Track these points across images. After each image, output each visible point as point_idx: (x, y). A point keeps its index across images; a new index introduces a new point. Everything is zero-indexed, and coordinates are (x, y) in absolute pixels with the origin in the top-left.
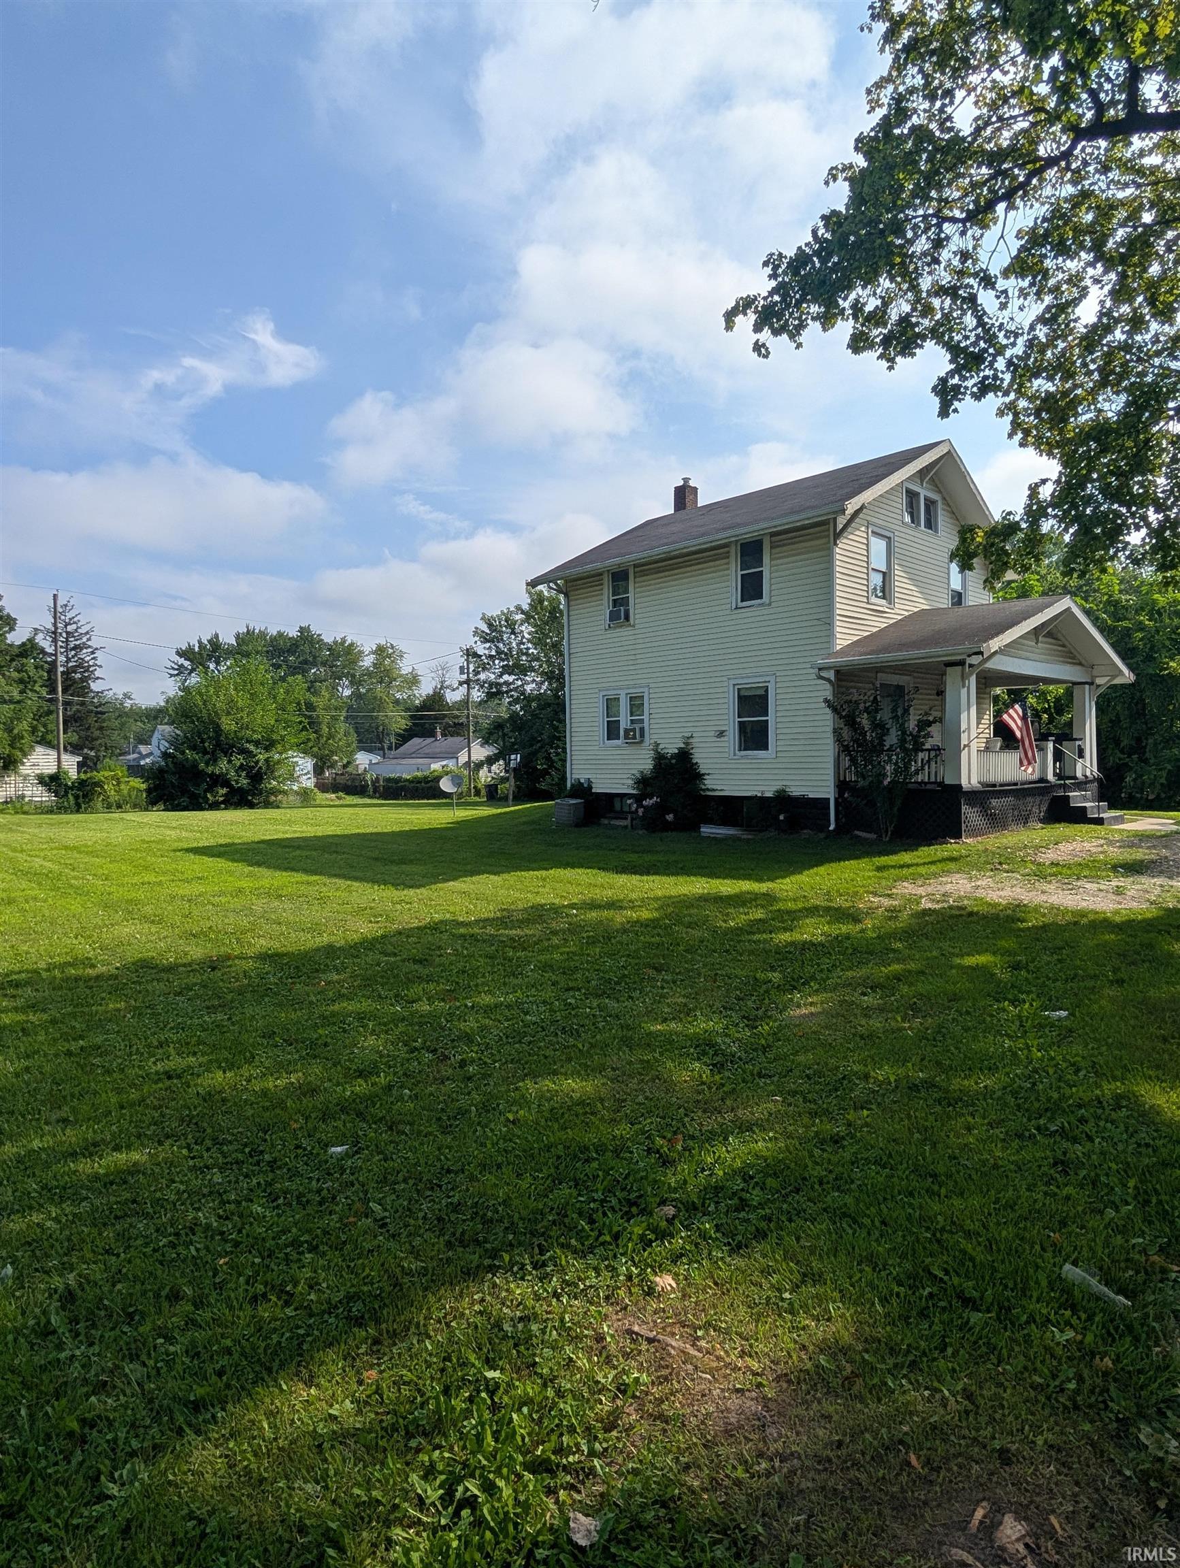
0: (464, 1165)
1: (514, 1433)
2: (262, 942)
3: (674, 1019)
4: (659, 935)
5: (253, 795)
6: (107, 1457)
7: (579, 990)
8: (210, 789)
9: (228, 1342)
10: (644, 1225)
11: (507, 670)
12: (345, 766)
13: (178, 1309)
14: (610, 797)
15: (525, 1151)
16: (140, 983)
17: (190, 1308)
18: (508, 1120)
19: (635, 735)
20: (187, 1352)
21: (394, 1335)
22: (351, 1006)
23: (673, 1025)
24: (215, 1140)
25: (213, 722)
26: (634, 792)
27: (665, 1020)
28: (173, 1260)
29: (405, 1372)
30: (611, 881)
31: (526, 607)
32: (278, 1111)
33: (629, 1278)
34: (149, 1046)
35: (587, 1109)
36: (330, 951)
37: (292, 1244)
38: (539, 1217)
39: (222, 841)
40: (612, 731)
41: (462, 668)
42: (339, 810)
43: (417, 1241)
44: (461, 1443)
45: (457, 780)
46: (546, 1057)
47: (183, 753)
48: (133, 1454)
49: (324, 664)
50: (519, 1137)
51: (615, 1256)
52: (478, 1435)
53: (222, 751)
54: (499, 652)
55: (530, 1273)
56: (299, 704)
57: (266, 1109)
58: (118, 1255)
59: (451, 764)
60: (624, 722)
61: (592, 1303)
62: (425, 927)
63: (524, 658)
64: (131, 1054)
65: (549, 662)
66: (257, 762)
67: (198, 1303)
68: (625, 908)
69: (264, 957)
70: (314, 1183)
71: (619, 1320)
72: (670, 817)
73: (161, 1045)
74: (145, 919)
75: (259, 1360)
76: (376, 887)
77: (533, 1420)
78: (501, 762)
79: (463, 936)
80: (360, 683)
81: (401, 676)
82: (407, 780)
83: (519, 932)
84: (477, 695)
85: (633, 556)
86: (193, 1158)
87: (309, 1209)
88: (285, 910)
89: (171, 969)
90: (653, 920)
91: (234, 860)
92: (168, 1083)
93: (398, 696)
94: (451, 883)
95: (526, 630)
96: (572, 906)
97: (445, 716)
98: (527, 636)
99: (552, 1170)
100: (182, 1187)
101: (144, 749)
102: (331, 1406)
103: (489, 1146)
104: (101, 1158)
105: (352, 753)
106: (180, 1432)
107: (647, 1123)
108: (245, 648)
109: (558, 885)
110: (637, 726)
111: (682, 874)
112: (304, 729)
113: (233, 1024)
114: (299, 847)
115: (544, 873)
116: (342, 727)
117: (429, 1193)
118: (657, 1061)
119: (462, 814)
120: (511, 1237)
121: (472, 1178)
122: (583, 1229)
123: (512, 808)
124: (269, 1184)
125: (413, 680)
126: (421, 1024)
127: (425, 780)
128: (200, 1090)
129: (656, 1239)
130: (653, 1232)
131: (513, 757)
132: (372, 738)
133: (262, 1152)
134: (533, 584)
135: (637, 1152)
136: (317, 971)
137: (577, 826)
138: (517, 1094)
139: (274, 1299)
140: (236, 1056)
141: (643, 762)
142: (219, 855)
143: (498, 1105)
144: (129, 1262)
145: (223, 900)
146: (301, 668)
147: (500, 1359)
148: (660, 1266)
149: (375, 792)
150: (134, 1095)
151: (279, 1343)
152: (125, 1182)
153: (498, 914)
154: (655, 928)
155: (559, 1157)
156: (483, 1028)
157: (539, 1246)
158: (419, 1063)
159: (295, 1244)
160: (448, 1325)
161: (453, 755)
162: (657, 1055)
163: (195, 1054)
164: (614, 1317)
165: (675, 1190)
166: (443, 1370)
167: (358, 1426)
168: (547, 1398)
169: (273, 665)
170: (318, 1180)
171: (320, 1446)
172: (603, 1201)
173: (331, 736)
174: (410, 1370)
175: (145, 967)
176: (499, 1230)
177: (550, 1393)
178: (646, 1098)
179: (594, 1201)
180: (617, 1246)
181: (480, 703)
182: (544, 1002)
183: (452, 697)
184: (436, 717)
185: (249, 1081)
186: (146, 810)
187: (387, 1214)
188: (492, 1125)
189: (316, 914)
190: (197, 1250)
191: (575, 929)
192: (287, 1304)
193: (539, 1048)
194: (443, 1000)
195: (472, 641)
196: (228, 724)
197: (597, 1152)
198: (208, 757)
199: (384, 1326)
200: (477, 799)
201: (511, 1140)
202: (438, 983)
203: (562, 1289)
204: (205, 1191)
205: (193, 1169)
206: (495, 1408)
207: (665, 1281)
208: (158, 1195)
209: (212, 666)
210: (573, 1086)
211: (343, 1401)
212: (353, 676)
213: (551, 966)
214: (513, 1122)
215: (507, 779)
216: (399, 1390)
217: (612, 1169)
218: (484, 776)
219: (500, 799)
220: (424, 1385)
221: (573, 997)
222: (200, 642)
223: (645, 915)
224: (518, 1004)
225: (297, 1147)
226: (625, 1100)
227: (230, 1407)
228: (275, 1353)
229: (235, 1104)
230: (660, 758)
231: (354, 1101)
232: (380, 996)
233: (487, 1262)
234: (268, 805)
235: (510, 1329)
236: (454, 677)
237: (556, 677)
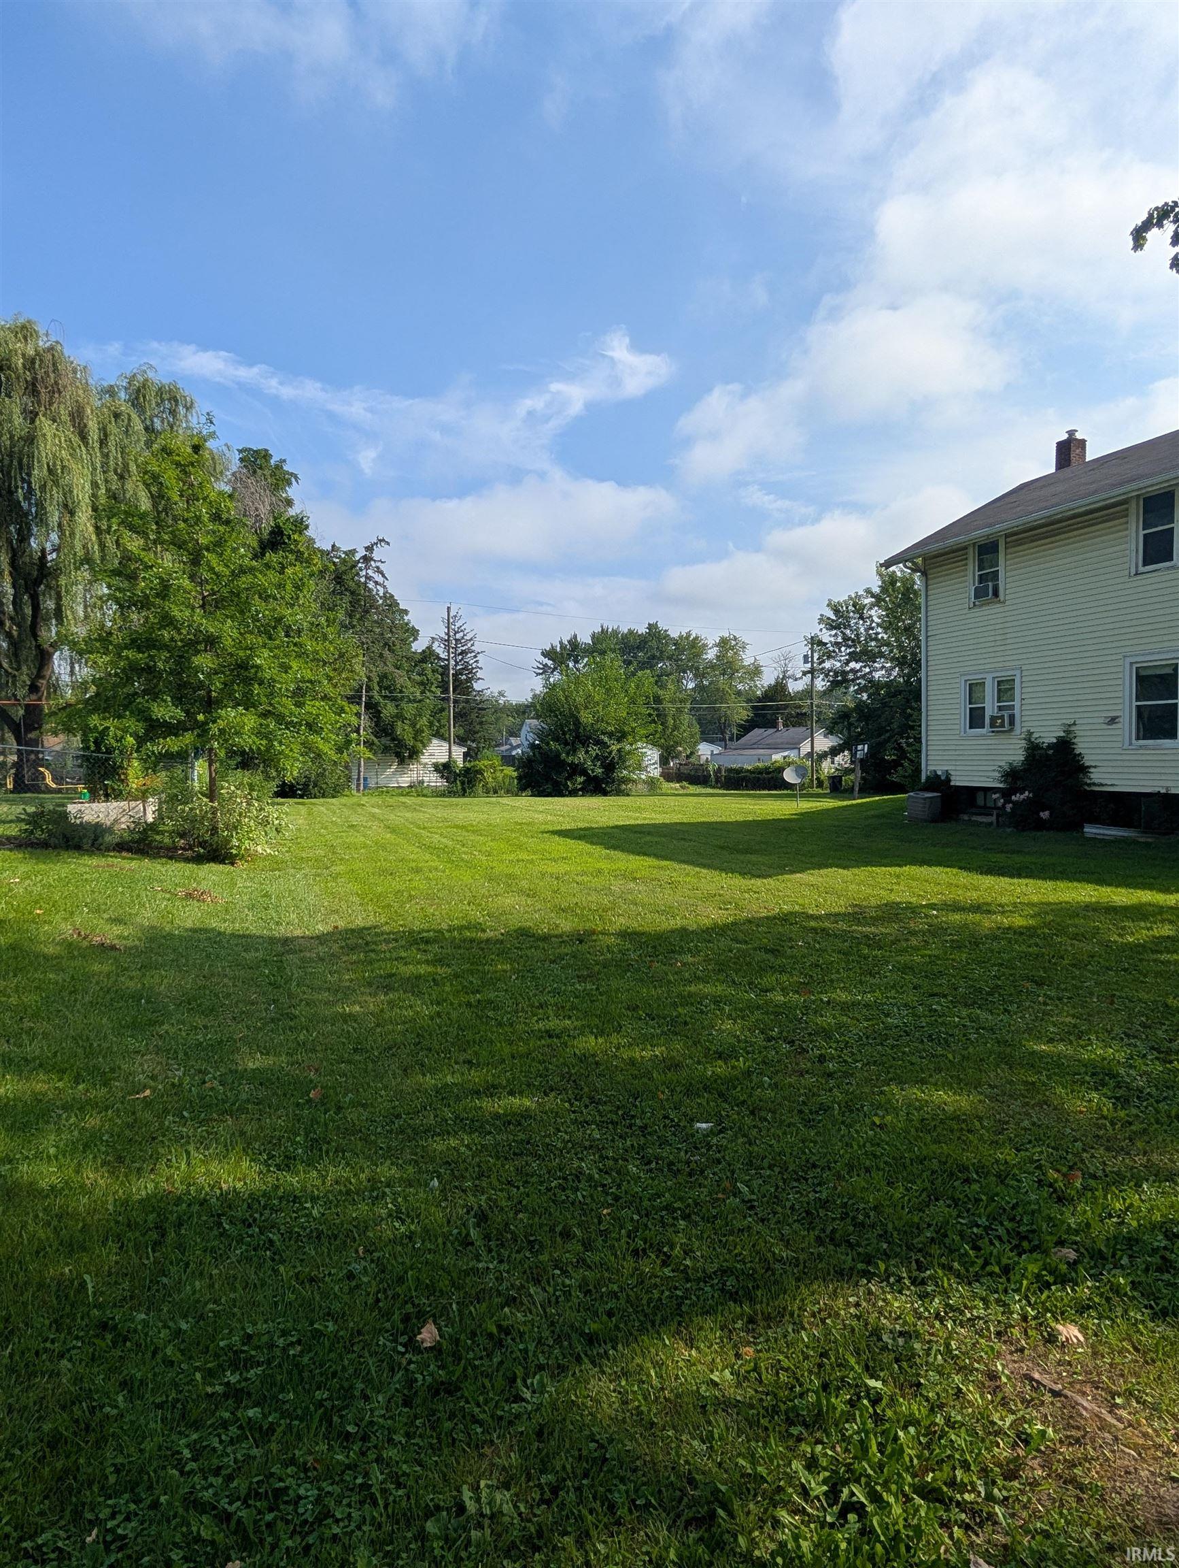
0: (829, 1161)
1: (902, 1451)
2: (622, 920)
3: (1062, 1040)
4: (1037, 945)
5: (607, 783)
6: (520, 1364)
7: (945, 996)
8: (570, 777)
9: (615, 1288)
10: (1041, 1263)
11: (853, 657)
12: (688, 757)
13: (569, 1246)
14: (972, 791)
15: (894, 1158)
16: (521, 949)
17: (580, 1248)
18: (874, 1123)
19: (1004, 723)
20: (580, 1286)
21: (768, 1318)
22: (708, 989)
23: (1061, 1047)
24: (591, 1098)
25: (572, 715)
26: (1001, 786)
27: (1051, 1041)
28: (563, 1202)
29: (781, 1357)
30: (975, 883)
31: (876, 590)
32: (645, 1080)
33: (1024, 1318)
34: (532, 1006)
35: (964, 1126)
36: (683, 933)
37: (666, 1208)
38: (916, 1231)
39: (581, 825)
40: (976, 718)
41: (806, 657)
42: (685, 799)
43: (786, 1230)
44: (844, 1445)
45: (801, 771)
46: (912, 1064)
47: (548, 744)
48: (541, 1368)
49: (670, 658)
50: (887, 1144)
51: (1006, 1291)
52: (861, 1441)
53: (580, 742)
54: (846, 638)
55: (909, 1289)
56: (647, 697)
57: (635, 1077)
58: (518, 1188)
59: (793, 755)
60: (990, 707)
61: (982, 1336)
62: (775, 918)
63: (873, 644)
64: (517, 1012)
65: (901, 647)
66: (610, 753)
67: (587, 1245)
68: (995, 913)
69: (624, 934)
70: (682, 1154)
71: (1015, 1362)
72: (1045, 815)
73: (541, 1006)
74: (521, 892)
75: (643, 1310)
76: (724, 875)
77: (920, 1443)
78: (846, 753)
79: (814, 929)
80: (703, 676)
81: (744, 667)
82: (748, 771)
83: (873, 929)
84: (821, 684)
85: (1005, 525)
86: (574, 1112)
87: (681, 1179)
88: (640, 891)
89: (545, 938)
90: (1028, 928)
91: (592, 843)
92: (549, 1041)
93: (740, 687)
94: (798, 875)
95: (876, 614)
96: (932, 906)
97: (786, 707)
98: (876, 619)
99: (927, 1184)
100: (567, 1137)
101: (514, 741)
102: (712, 1371)
103: (856, 1147)
104: (500, 1099)
105: (696, 744)
106: (579, 1359)
107: (1036, 1152)
108: (599, 646)
109: (914, 884)
110: (1006, 714)
111: (1062, 879)
112: (654, 721)
113: (601, 994)
114: (649, 833)
115: (897, 869)
116: (686, 718)
117: (796, 1184)
118: (1044, 1084)
119: (805, 805)
120: (885, 1246)
121: (840, 1177)
122: (966, 1254)
123: (859, 801)
124: (642, 1148)
125: (756, 671)
126: (777, 1014)
127: (766, 770)
128: (577, 1052)
129: (1055, 1283)
130: (1050, 1273)
131: (860, 747)
132: (714, 729)
133: (633, 1117)
134: (888, 564)
135: (1027, 1182)
136: (673, 952)
137: (935, 820)
138: (883, 1099)
139: (653, 1256)
140: (605, 1025)
141: (1013, 752)
142: (580, 838)
143: (862, 1106)
144: (528, 1195)
145: (585, 879)
146: (648, 664)
147: (882, 1370)
148: (1062, 1313)
149: (717, 781)
150: (522, 1048)
151: (660, 1299)
152: (520, 1124)
153: (850, 910)
154: (1031, 936)
155: (933, 1172)
156: (840, 1026)
157: (917, 1261)
158: (777, 1053)
159: (668, 1208)
160: (823, 1321)
161: (795, 746)
162: (1044, 1078)
163: (570, 1018)
164: (1009, 1357)
165: (1077, 1232)
166: (820, 1366)
167: (738, 1398)
168: (936, 1424)
169: (624, 662)
170: (686, 1152)
171: (703, 1407)
172: (987, 1229)
173: (675, 728)
174: (787, 1357)
175: (524, 934)
176: (872, 1235)
177: (939, 1419)
178: (1034, 1124)
179: (978, 1226)
180: (1008, 1280)
181: (825, 693)
182: (906, 1005)
183: (794, 687)
184: (778, 708)
185: (618, 1049)
186: (517, 795)
187: (754, 1197)
188: (857, 1127)
189: (667, 897)
190: (584, 1197)
191: (936, 931)
192: (664, 1264)
193: (904, 1053)
194: (797, 992)
195: (817, 629)
196: (586, 717)
197: (977, 1173)
198: (568, 748)
199: (758, 1307)
200: (820, 791)
201: (878, 1145)
202: (792, 975)
203: (946, 1313)
204: (587, 1144)
205: (575, 1122)
206: (878, 1419)
207: (1070, 1332)
208: (547, 1140)
209: (571, 665)
210: (945, 1098)
211: (722, 1370)
212: (697, 669)
213: (911, 968)
214: (881, 1127)
215: (853, 770)
216: (777, 1373)
217: (997, 1195)
218: (827, 767)
219: (846, 791)
220: (802, 1375)
221: (938, 1003)
222: (561, 643)
223: (1019, 921)
224: (877, 1005)
225: (666, 1117)
226: (1007, 1123)
227: (620, 1347)
228: (657, 1308)
229: (607, 1068)
230: (1033, 749)
231: (715, 1081)
232: (734, 982)
233: (860, 1266)
234: (619, 793)
235: (890, 1341)
236: (798, 667)
237: (911, 663)
